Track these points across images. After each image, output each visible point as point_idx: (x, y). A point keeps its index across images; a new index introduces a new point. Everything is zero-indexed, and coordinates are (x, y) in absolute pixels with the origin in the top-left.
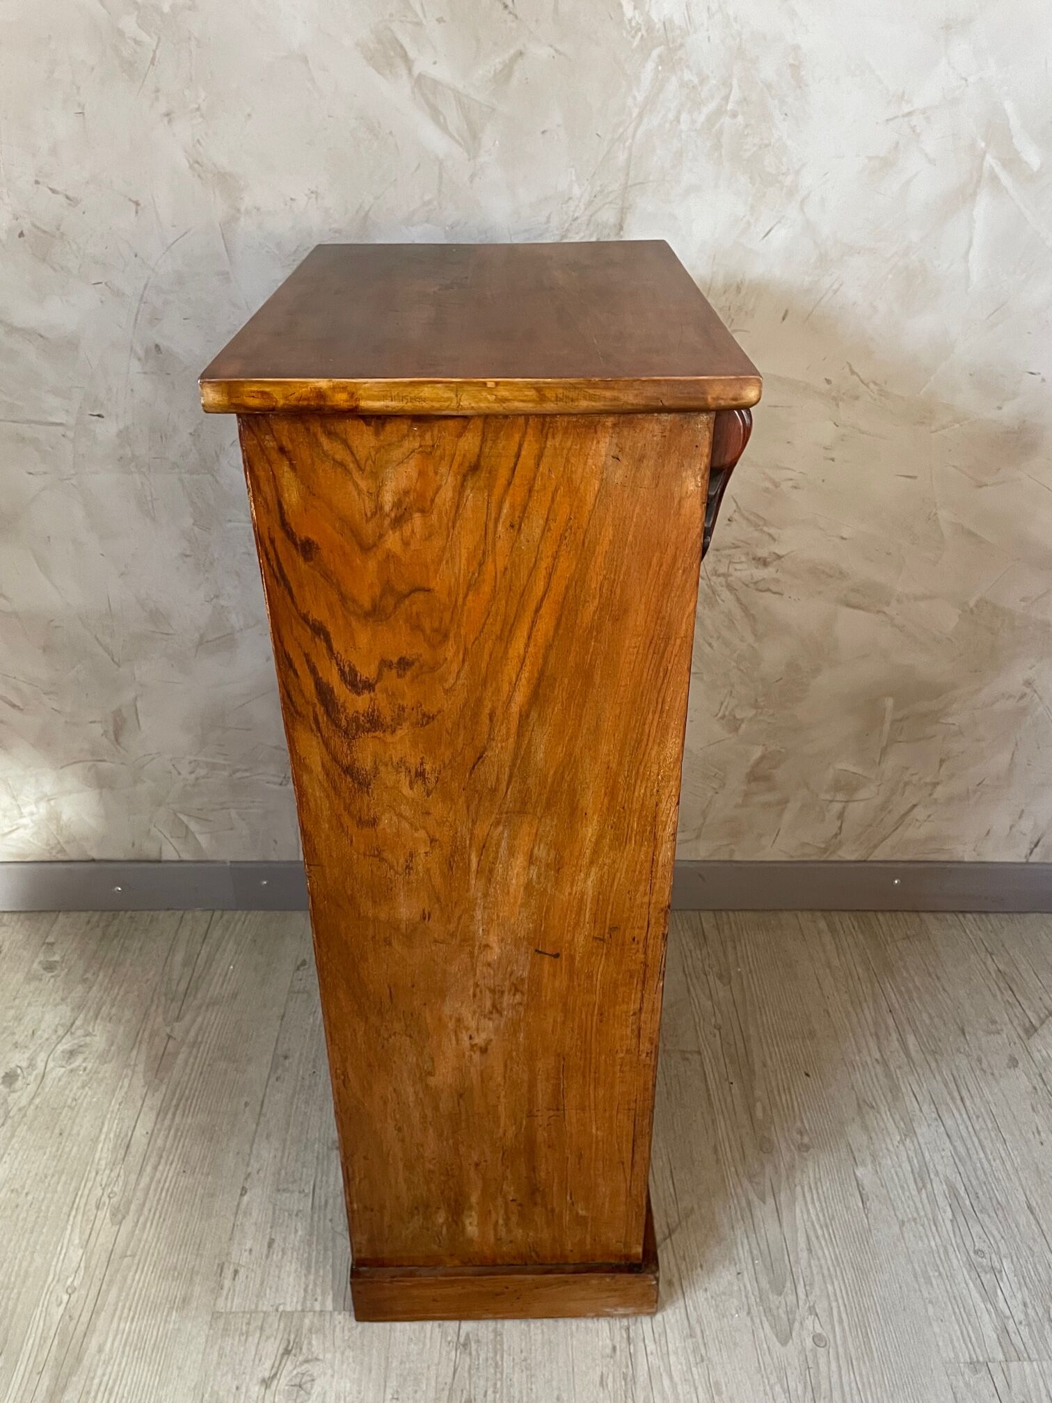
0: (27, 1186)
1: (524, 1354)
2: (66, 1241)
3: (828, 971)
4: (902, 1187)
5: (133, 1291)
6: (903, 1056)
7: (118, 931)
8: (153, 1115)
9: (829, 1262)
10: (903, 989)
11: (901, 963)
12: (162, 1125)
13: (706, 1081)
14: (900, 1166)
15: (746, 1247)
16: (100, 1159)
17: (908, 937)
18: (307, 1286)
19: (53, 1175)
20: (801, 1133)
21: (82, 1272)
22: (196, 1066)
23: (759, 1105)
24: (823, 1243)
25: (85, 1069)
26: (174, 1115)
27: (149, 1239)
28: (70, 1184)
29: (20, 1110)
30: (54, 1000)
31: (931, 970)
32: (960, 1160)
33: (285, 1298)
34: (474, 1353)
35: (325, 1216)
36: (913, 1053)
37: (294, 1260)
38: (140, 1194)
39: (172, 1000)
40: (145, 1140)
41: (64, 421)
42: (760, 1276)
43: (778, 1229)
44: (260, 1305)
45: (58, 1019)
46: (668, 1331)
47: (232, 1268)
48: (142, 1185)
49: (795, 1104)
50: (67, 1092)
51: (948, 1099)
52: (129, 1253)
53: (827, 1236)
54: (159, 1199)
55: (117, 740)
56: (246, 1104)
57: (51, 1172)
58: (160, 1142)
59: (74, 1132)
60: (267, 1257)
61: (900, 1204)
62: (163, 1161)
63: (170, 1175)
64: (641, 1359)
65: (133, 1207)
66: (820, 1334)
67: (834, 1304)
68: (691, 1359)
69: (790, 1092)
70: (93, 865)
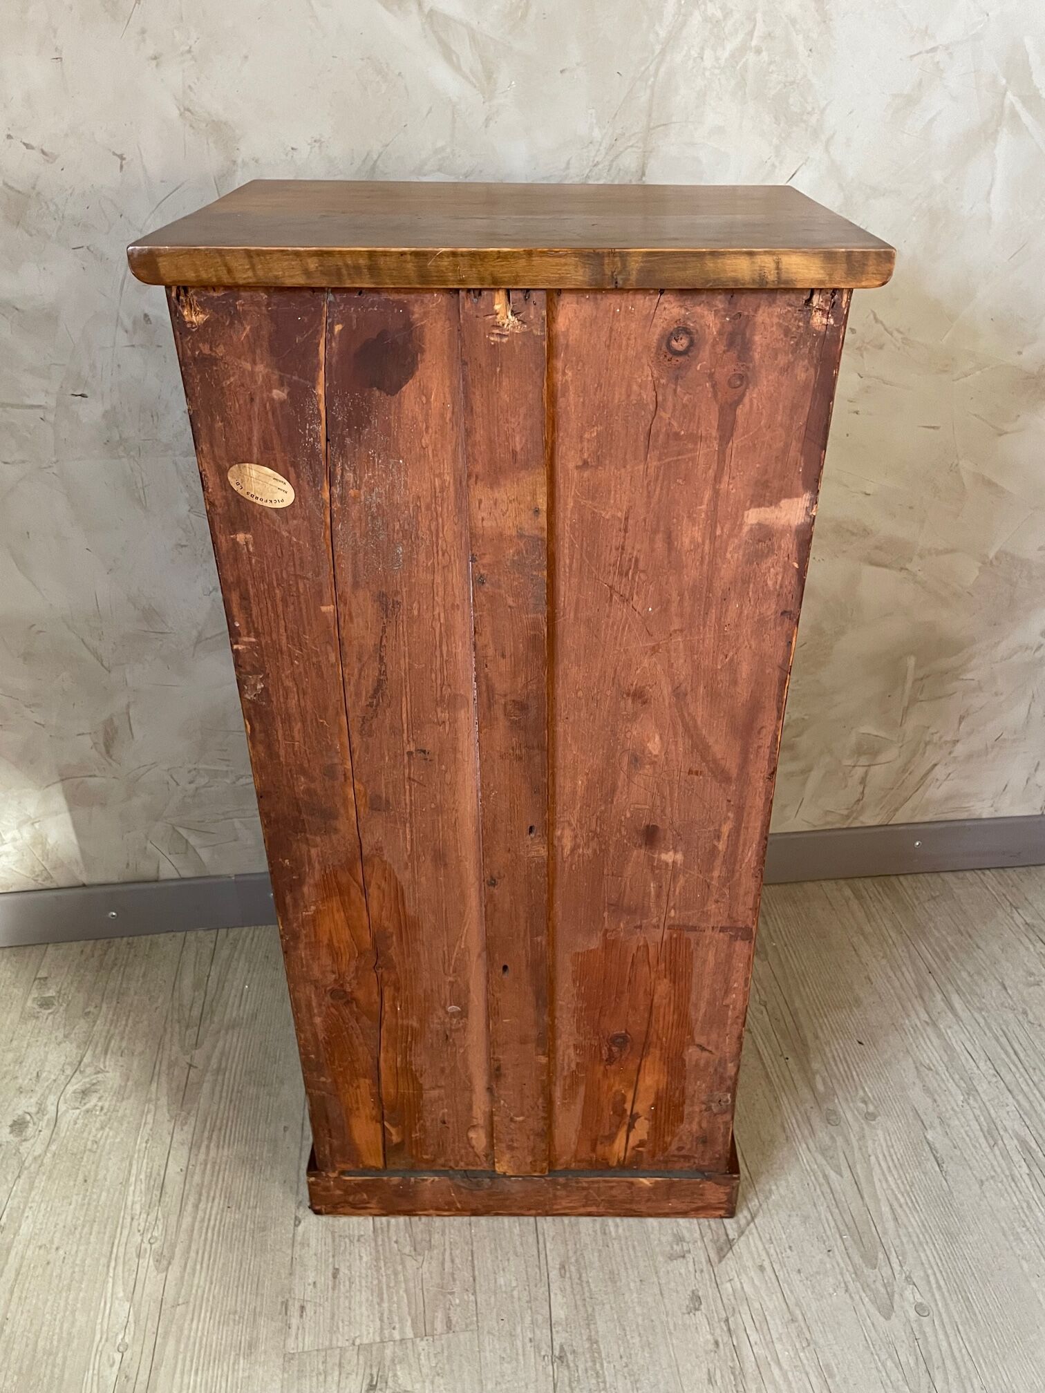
0: (56, 1240)
1: (625, 1359)
2: (109, 1295)
3: (861, 938)
4: (975, 1147)
5: (192, 1340)
6: (951, 1015)
7: (116, 959)
8: (185, 1150)
9: (918, 1231)
10: (938, 950)
11: (931, 925)
12: (197, 1160)
13: (761, 1059)
14: (968, 1125)
15: (832, 1224)
16: (133, 1203)
17: (934, 898)
18: (382, 1314)
19: (84, 1226)
20: (865, 1102)
21: (132, 1326)
22: (224, 1095)
23: (818, 1077)
24: (908, 1212)
25: (102, 1109)
26: (208, 1147)
27: (202, 1283)
28: (105, 1233)
29: (35, 1158)
30: (56, 1037)
31: (962, 928)
32: (1025, 1114)
33: (360, 1331)
34: (572, 1365)
35: (389, 1239)
36: (960, 1012)
37: (364, 1289)
38: (183, 1236)
39: (187, 1027)
40: (180, 1179)
41: (43, 403)
42: (850, 1250)
43: (861, 1202)
44: (334, 1342)
45: (63, 1058)
46: (768, 1318)
47: (297, 1305)
48: (184, 1226)
49: (854, 1073)
50: (85, 1135)
51: (1004, 1056)
52: (181, 1301)
53: (910, 1204)
54: (206, 1239)
55: (108, 752)
56: (285, 1129)
57: (80, 1222)
58: (197, 1179)
59: (100, 1177)
60: (334, 1289)
61: (976, 1164)
62: (204, 1198)
63: (214, 1212)
64: (746, 1350)
65: (178, 1251)
66: (921, 1304)
67: (930, 1272)
68: (798, 1345)
69: (847, 1062)
70: (85, 891)
